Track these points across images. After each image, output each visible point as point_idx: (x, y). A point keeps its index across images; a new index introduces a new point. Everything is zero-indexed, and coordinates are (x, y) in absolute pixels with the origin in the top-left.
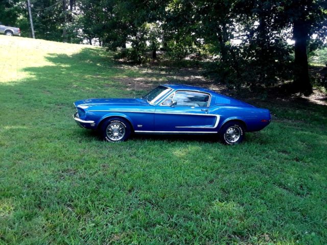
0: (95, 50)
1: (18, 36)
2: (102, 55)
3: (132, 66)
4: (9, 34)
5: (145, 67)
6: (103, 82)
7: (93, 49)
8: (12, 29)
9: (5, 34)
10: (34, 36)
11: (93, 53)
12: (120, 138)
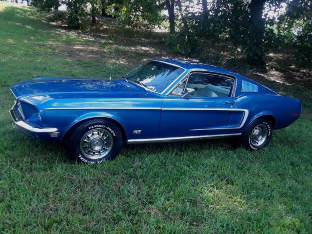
0: (22, 10)
2: (30, 17)
3: (70, 31)
5: (85, 33)
6: (38, 48)
7: (18, 9)
11: (18, 13)
12: (104, 155)
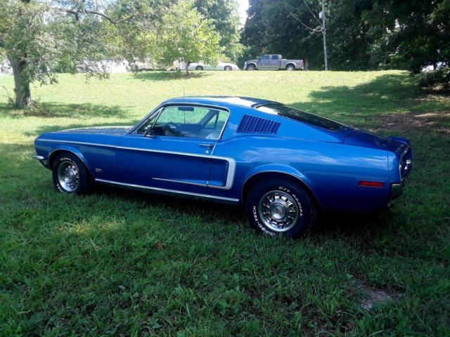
1: (301, 70)
4: (290, 68)
8: (294, 62)
9: (286, 69)
10: (326, 69)
11: (392, 81)
